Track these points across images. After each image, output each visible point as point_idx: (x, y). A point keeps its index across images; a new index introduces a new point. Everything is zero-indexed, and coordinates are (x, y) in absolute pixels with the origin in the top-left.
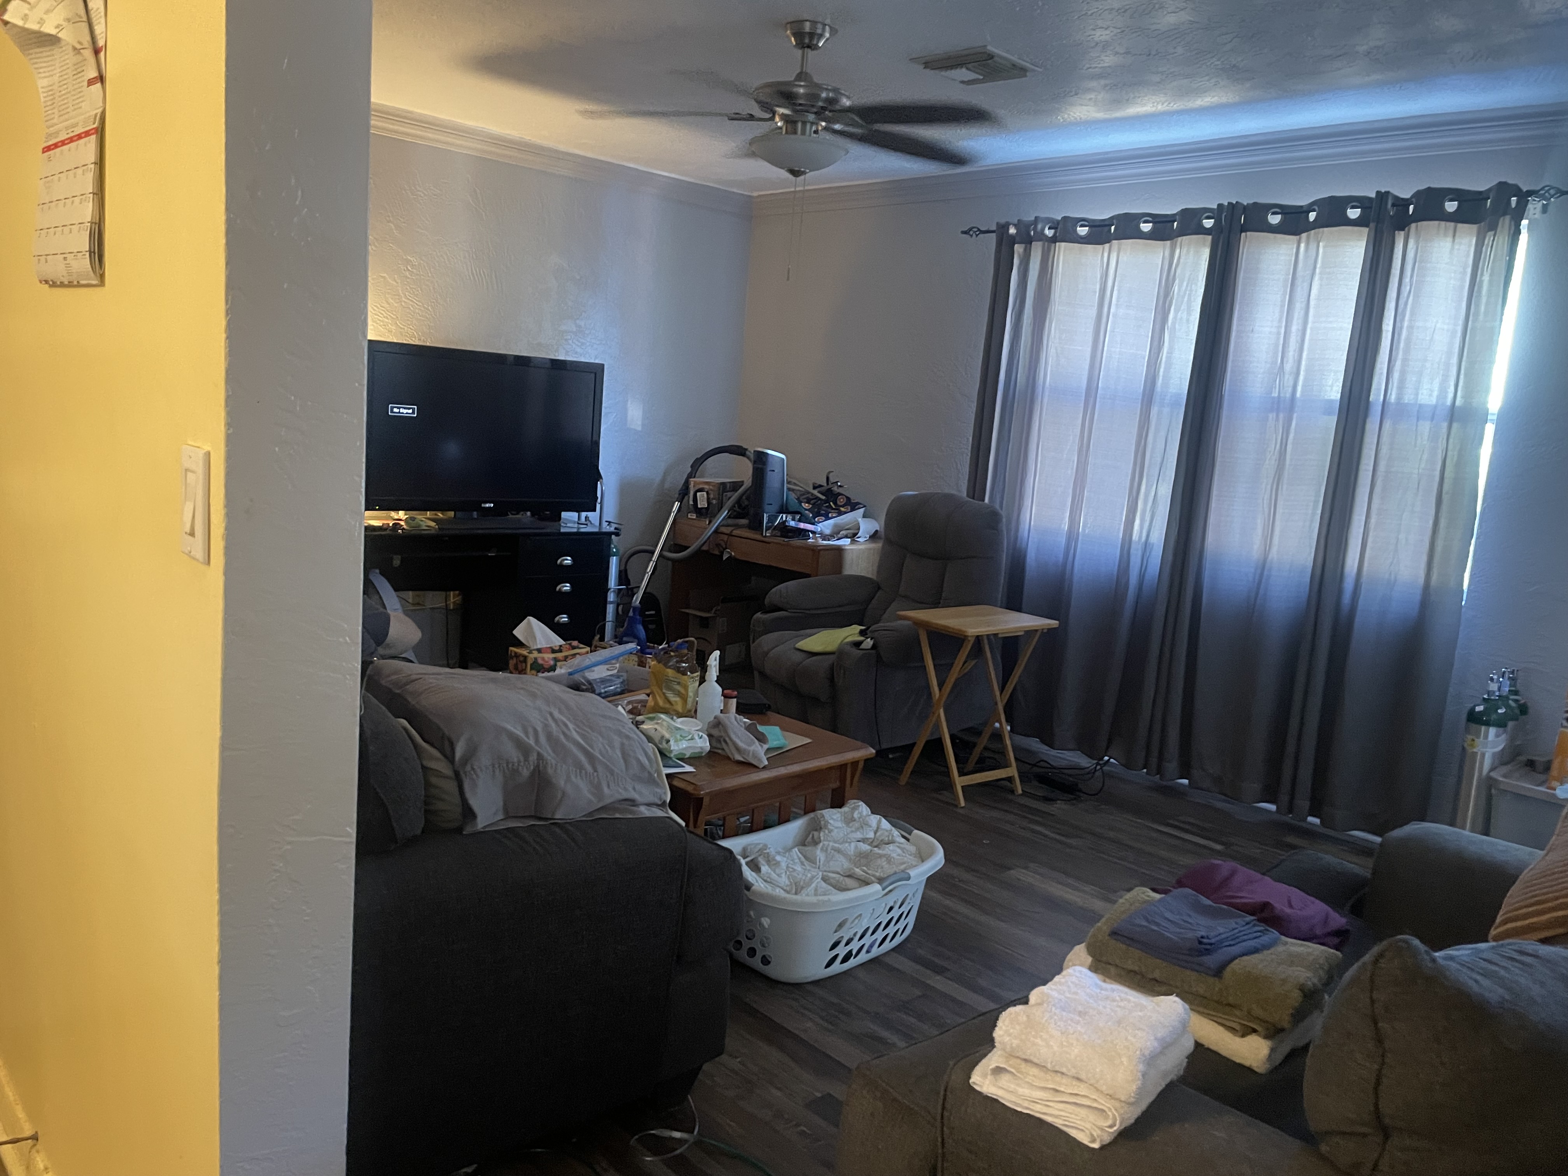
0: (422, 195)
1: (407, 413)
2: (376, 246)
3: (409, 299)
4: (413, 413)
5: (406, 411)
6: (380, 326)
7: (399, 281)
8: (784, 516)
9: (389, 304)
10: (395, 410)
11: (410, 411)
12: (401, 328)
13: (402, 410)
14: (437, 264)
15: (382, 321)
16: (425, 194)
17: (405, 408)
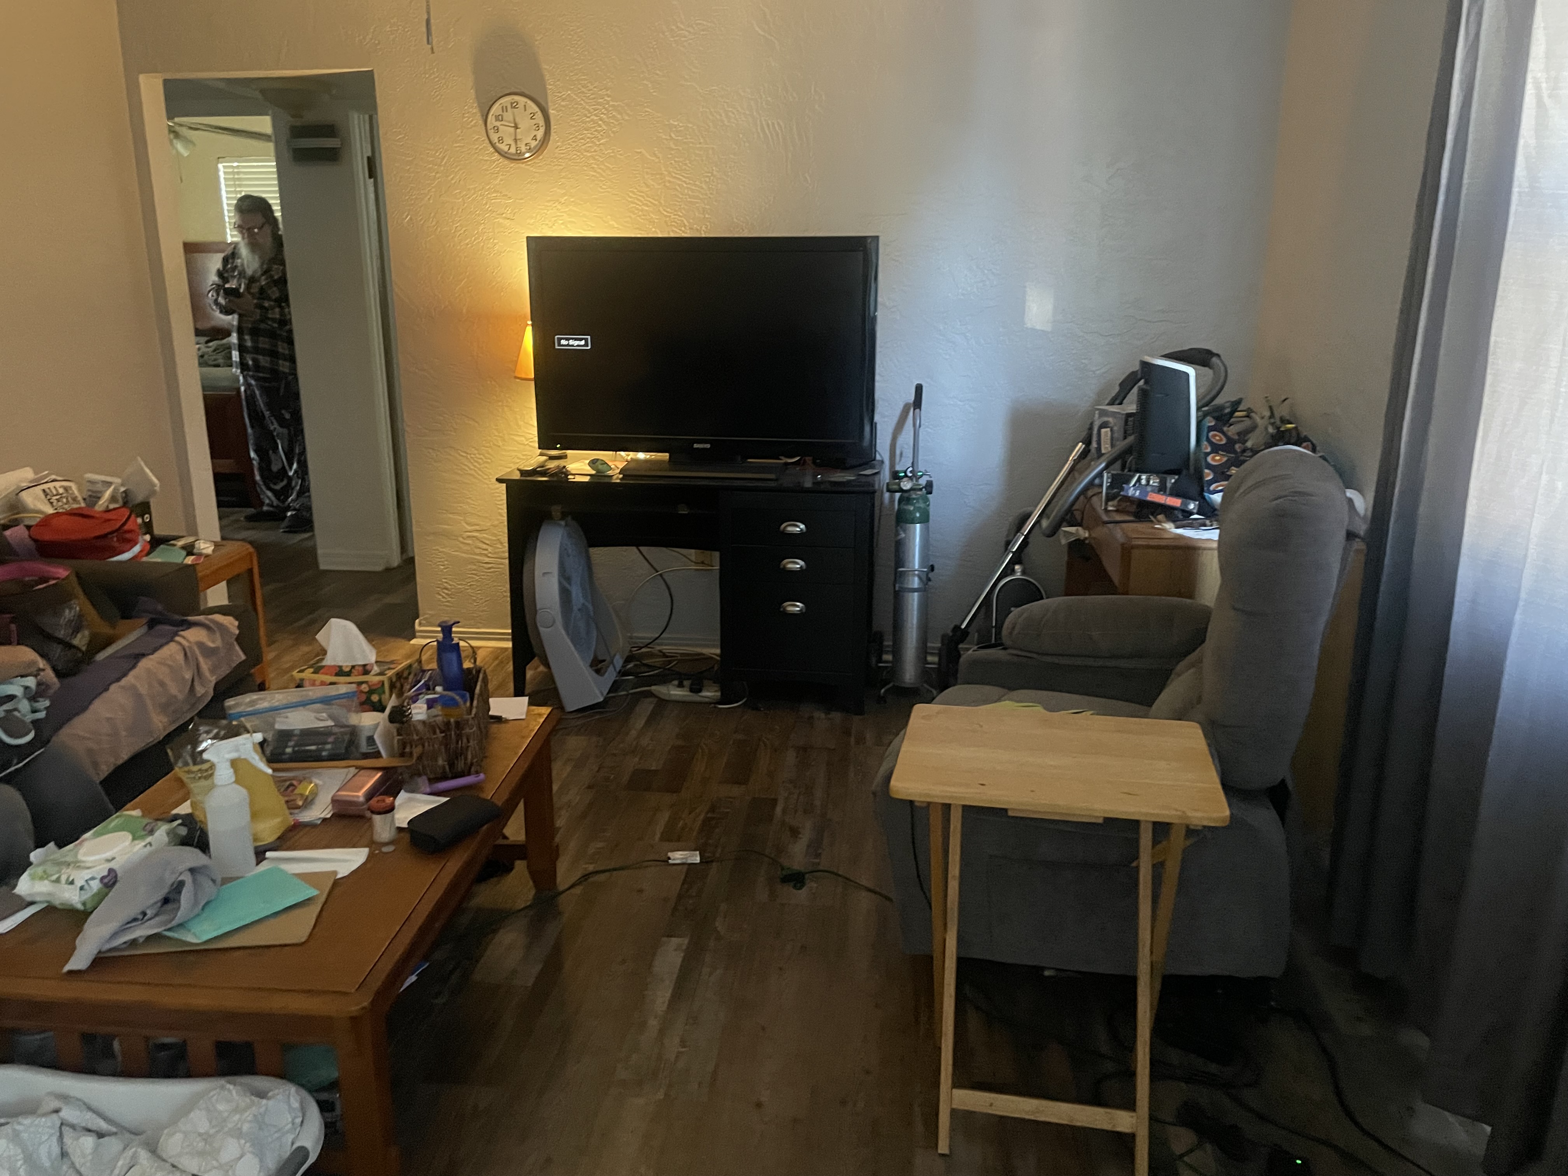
0: (687, 33)
1: (578, 346)
2: (628, 115)
3: (675, 177)
4: (586, 345)
5: (576, 343)
6: (639, 216)
7: (660, 155)
8: (1144, 477)
9: (648, 186)
10: (563, 342)
11: (583, 343)
12: (666, 216)
13: (571, 342)
14: (711, 124)
15: (642, 210)
16: (689, 32)
17: (576, 339)
